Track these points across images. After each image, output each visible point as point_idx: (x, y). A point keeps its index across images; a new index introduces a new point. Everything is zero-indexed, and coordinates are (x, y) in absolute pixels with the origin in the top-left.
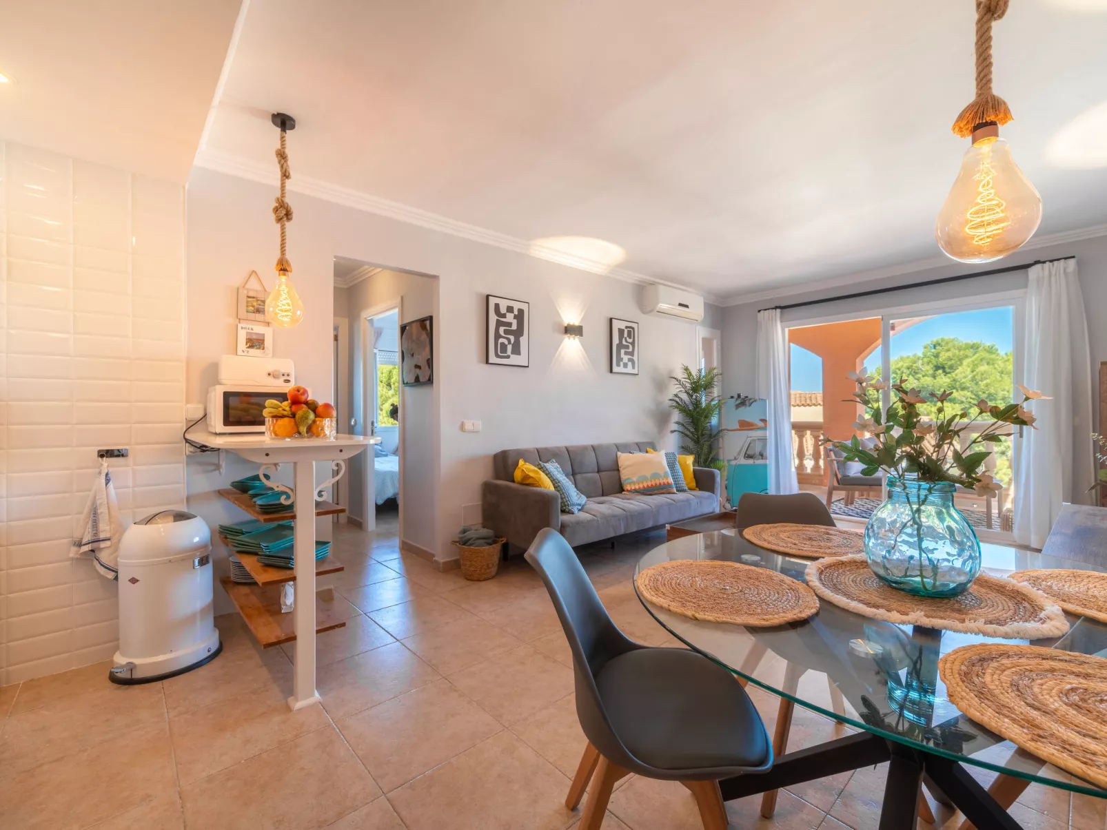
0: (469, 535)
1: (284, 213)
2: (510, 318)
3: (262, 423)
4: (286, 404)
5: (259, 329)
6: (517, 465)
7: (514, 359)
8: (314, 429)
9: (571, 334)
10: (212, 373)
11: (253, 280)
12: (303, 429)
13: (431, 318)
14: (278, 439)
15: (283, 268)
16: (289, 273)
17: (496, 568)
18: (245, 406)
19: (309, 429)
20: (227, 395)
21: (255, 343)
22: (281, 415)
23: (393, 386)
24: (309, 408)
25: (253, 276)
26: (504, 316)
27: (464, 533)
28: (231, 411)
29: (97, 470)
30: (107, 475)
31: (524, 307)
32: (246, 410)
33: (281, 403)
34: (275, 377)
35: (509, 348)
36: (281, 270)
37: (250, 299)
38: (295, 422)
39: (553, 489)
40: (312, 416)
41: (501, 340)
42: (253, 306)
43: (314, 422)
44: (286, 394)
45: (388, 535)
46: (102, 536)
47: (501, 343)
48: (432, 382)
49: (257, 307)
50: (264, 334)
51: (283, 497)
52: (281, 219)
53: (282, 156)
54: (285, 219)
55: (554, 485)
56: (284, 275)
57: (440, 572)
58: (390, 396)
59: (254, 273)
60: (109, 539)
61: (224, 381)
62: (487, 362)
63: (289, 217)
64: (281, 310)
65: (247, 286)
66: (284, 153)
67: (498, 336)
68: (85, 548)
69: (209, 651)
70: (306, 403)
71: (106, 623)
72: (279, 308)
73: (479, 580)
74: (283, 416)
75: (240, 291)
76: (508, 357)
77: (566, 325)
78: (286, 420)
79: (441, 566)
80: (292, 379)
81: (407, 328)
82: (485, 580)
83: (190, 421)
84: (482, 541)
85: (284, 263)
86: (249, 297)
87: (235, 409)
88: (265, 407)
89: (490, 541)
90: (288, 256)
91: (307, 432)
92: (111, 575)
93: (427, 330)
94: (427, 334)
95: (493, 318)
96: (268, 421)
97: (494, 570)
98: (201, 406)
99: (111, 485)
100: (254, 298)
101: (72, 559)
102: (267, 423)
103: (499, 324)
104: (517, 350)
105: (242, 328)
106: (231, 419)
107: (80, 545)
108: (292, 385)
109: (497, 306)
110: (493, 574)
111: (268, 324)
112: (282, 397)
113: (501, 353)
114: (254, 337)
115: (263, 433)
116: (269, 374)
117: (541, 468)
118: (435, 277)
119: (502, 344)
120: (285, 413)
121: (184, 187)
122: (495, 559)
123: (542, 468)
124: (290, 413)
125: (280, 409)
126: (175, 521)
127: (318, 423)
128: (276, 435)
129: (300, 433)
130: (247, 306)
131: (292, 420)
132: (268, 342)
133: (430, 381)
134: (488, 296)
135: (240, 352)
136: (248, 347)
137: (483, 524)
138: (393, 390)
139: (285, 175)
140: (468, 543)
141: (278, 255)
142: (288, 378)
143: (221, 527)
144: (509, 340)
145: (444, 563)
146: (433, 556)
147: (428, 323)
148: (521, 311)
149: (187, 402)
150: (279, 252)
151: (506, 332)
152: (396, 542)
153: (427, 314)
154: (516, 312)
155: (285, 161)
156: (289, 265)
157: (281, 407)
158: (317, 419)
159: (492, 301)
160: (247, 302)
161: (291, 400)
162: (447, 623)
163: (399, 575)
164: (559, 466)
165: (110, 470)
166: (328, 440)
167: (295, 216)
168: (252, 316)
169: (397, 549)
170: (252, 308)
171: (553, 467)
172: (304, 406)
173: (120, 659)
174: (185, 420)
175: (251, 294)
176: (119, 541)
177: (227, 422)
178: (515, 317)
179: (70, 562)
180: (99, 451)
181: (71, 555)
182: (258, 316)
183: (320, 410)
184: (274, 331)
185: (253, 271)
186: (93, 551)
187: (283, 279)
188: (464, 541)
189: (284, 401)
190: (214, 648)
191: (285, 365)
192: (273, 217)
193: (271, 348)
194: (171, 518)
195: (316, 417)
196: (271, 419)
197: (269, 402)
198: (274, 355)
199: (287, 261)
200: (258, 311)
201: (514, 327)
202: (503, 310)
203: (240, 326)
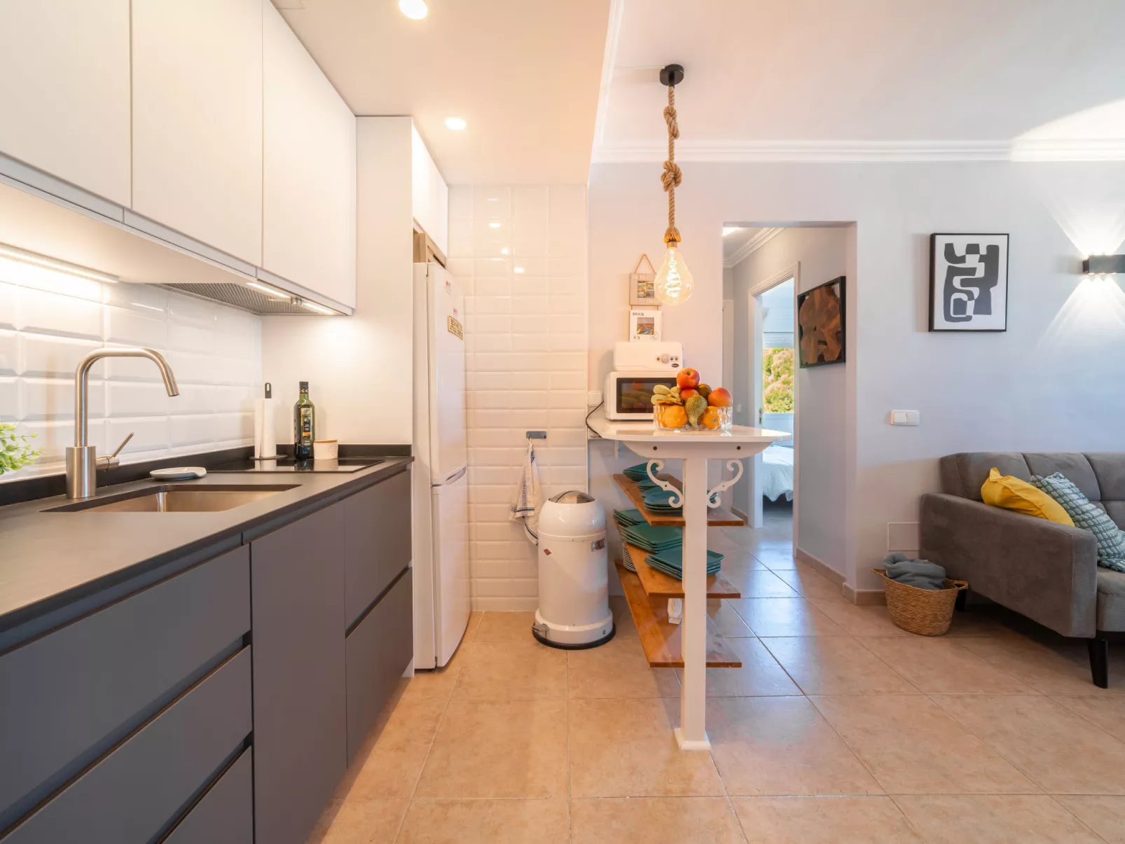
0: (903, 566)
1: (672, 177)
2: (972, 261)
3: (651, 411)
4: (675, 390)
5: (648, 313)
6: (988, 475)
7: (979, 321)
8: (707, 420)
9: (1097, 272)
10: (608, 360)
11: (644, 264)
12: (693, 420)
13: (842, 281)
14: (667, 430)
15: (672, 239)
16: (678, 243)
17: (949, 623)
18: (636, 392)
19: (701, 420)
20: (620, 382)
21: (646, 328)
22: (669, 402)
23: (772, 371)
24: (700, 395)
25: (644, 261)
26: (962, 259)
27: (895, 563)
28: (623, 398)
29: (526, 449)
30: (532, 453)
31: (1000, 242)
32: (637, 397)
33: (670, 388)
34: (665, 362)
35: (971, 306)
36: (670, 241)
37: (640, 284)
38: (686, 412)
39: (1073, 524)
40: (704, 403)
41: (955, 296)
42: (643, 291)
43: (707, 411)
44: (675, 379)
45: (778, 538)
46: (529, 506)
47: (955, 300)
48: (845, 361)
49: (647, 292)
50: (653, 319)
51: (671, 499)
52: (669, 184)
53: (670, 114)
54: (673, 183)
55: (1072, 516)
56: (673, 246)
57: (852, 602)
58: (770, 381)
59: (645, 257)
60: (533, 510)
61: (618, 368)
62: (931, 328)
63: (678, 180)
64: (670, 287)
65: (639, 271)
66: (672, 109)
67: (949, 289)
68: (519, 515)
69: (604, 633)
70: (696, 388)
71: (532, 580)
72: (668, 284)
73: (918, 633)
74: (672, 404)
75: (633, 277)
76: (969, 318)
77: (1085, 257)
78: (675, 407)
79: (855, 596)
80: (680, 362)
81: (807, 298)
82: (929, 635)
83: (591, 407)
84: (926, 580)
85: (673, 232)
86: (639, 282)
87: (628, 395)
88: (654, 394)
89: (938, 582)
90: (677, 225)
91: (699, 423)
92: (534, 541)
93: (835, 296)
94: (836, 300)
95: (942, 265)
96: (656, 408)
97: (945, 625)
98: (599, 394)
99: (534, 463)
100: (644, 282)
101: (511, 522)
102: (655, 411)
103: (952, 272)
104: (984, 306)
105: (634, 314)
106: (624, 405)
107: (515, 511)
108: (680, 369)
109: (949, 249)
110: (944, 630)
111: (657, 307)
112: (671, 382)
113: (954, 314)
114: (645, 322)
115: (652, 421)
116: (658, 359)
117: (1041, 487)
118: (850, 225)
119: (958, 301)
120: (674, 400)
121: (586, 186)
122: (949, 609)
123: (1045, 486)
124: (679, 400)
125: (669, 395)
126: (578, 502)
127: (711, 412)
128: (665, 425)
129: (690, 424)
130: (638, 292)
131: (682, 408)
132: (657, 328)
133: (841, 358)
134: (932, 238)
135: (632, 337)
136: (640, 333)
137: (920, 552)
138: (772, 376)
139: (673, 135)
140: (903, 577)
141: (666, 225)
142: (674, 362)
143: (616, 512)
144: (970, 295)
145: (859, 594)
146: (844, 580)
147: (837, 287)
148: (993, 250)
149: (589, 390)
150: (667, 221)
151: (963, 283)
152: (790, 547)
153: (836, 276)
154: (983, 251)
155: (673, 119)
156: (678, 234)
157: (669, 393)
158: (710, 407)
159: (941, 243)
160: (639, 287)
161: (680, 385)
162: (877, 692)
163: (796, 595)
164: (1073, 484)
165: (535, 449)
166: (722, 435)
167: (683, 178)
168: (642, 301)
169: (790, 557)
170: (643, 293)
171: (1061, 483)
172: (695, 391)
173: (540, 620)
174: (587, 406)
175: (642, 278)
176: (539, 512)
177: (620, 409)
178: (982, 259)
179: (508, 524)
180: (528, 433)
181: (511, 518)
182: (649, 301)
183: (713, 396)
184: (663, 314)
185: (645, 255)
186: (523, 517)
187: (672, 251)
188: (892, 572)
189: (672, 386)
190: (608, 631)
191: (673, 348)
192: (661, 184)
193: (660, 332)
194: (575, 499)
195: (708, 405)
196: (659, 407)
197: (658, 388)
198: (662, 339)
199: (675, 230)
200: (648, 295)
201: (980, 273)
202: (960, 251)
203: (632, 312)
